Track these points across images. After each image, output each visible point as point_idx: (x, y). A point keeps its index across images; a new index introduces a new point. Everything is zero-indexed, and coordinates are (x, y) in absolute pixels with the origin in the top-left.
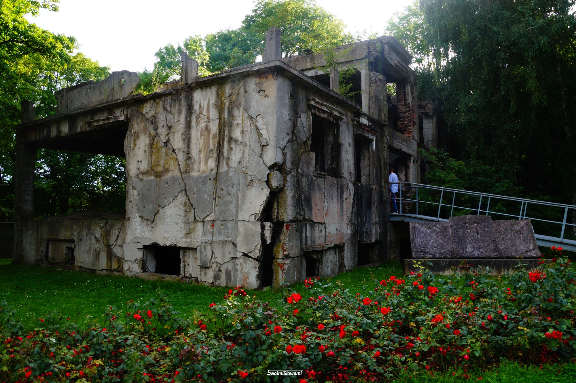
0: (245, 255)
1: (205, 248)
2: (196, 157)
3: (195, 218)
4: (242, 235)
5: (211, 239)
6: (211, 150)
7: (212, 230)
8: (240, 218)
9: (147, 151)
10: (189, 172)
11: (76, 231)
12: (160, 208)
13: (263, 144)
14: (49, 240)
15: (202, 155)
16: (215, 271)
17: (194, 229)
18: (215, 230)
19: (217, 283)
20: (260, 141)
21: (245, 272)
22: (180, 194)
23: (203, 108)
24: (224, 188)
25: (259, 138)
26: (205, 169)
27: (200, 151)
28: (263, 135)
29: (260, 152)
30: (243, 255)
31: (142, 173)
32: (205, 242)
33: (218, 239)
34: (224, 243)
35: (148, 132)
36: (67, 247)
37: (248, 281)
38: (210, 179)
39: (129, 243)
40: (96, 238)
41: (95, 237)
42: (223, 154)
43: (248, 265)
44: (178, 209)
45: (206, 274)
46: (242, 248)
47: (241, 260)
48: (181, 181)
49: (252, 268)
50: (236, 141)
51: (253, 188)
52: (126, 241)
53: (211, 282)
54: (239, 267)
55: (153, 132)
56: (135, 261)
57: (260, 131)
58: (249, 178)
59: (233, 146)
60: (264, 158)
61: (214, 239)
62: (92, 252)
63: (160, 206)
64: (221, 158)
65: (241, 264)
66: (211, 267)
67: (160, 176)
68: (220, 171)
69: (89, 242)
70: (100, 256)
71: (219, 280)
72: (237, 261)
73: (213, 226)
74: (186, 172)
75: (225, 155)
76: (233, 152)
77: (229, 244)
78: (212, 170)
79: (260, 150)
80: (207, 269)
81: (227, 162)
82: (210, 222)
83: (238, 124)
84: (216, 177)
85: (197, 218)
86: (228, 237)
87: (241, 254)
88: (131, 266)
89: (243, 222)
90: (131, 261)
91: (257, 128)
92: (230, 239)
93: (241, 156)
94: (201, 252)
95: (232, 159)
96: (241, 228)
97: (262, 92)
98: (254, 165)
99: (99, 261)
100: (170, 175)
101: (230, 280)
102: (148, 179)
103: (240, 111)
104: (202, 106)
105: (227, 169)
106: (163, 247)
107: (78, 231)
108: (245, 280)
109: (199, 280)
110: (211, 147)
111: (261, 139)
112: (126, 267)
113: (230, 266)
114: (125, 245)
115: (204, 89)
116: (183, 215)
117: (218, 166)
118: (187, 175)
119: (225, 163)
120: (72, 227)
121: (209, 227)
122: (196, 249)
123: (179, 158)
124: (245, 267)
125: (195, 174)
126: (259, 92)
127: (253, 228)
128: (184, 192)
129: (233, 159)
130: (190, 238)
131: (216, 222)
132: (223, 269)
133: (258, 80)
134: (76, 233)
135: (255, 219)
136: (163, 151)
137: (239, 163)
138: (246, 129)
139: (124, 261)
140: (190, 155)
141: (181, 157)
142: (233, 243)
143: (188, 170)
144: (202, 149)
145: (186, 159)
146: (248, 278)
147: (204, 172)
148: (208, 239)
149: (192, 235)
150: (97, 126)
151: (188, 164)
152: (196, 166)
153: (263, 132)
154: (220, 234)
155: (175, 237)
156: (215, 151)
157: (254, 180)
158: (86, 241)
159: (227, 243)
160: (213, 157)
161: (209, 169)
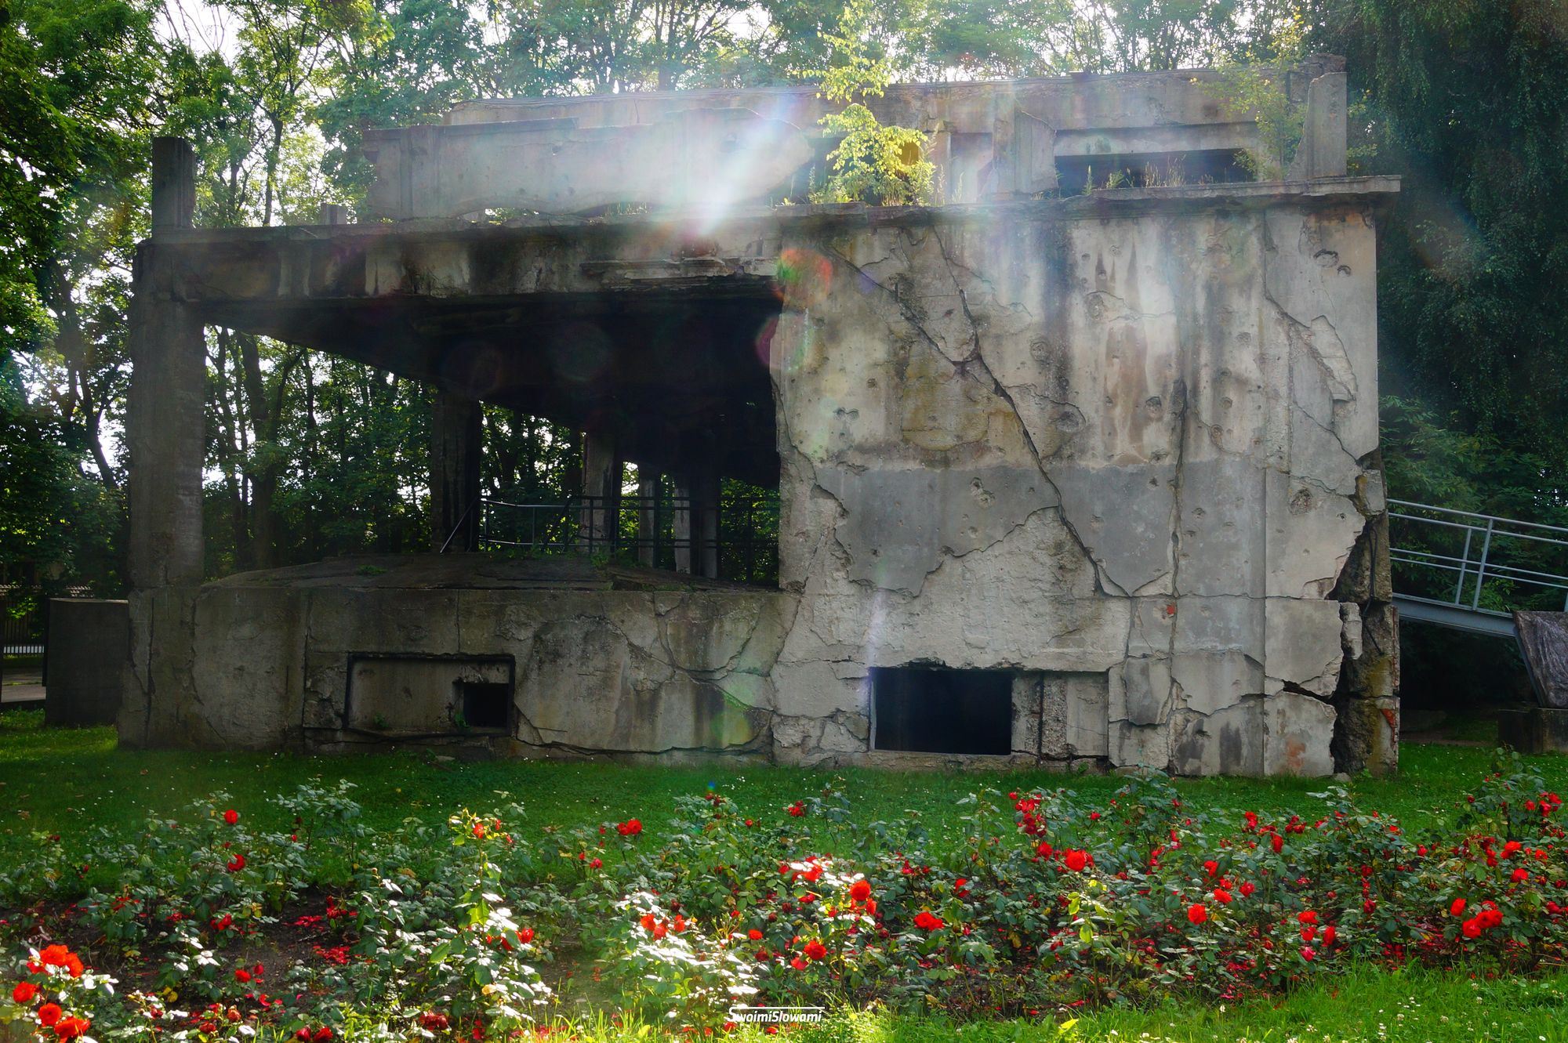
0: (1290, 687)
1: (1145, 672)
2: (1093, 414)
3: (1098, 587)
4: (1281, 637)
5: (1166, 647)
6: (1156, 402)
7: (1168, 621)
8: (1272, 590)
9: (882, 384)
10: (1071, 457)
11: (521, 625)
12: (948, 559)
13: (1336, 397)
14: (355, 658)
15: (1118, 411)
16: (1180, 734)
17: (1095, 620)
18: (1181, 622)
19: (1188, 769)
20: (1325, 389)
21: (1293, 734)
22: (1034, 517)
23: (1113, 277)
24: (1206, 509)
25: (1324, 381)
26: (1134, 452)
27: (1110, 400)
28: (1336, 374)
29: (1328, 419)
30: (1284, 690)
31: (862, 449)
32: (1144, 656)
33: (1194, 647)
34: (1213, 656)
35: (881, 325)
36: (458, 684)
37: (1302, 755)
38: (1154, 482)
39: (801, 663)
40: (635, 650)
41: (630, 644)
42: (1197, 415)
43: (1304, 715)
44: (1027, 560)
45: (1142, 744)
46: (1280, 670)
47: (1283, 702)
48: (1037, 480)
49: (1320, 721)
50: (1242, 382)
51: (1312, 513)
52: (786, 655)
53: (1164, 762)
54: (1272, 721)
55: (903, 327)
56: (832, 717)
57: (1325, 361)
58: (1297, 486)
59: (1232, 394)
60: (1342, 436)
61: (1178, 645)
62: (616, 694)
63: (948, 550)
64: (1192, 426)
65: (1281, 713)
66: (1166, 725)
67: (946, 462)
68: (1190, 459)
69: (599, 662)
70: (662, 706)
71: (1199, 758)
72: (1268, 705)
73: (1171, 610)
74: (1057, 454)
75: (1206, 416)
76: (1232, 411)
77: (1233, 661)
78: (1158, 457)
79: (1329, 412)
80: (1148, 733)
81: (1212, 436)
82: (1161, 601)
83: (1244, 336)
84: (1177, 478)
85: (1108, 589)
86: (1227, 640)
87: (1282, 686)
88: (815, 733)
89: (1285, 603)
90: (811, 719)
91: (1314, 354)
92: (1233, 646)
93: (1260, 424)
94: (1126, 683)
95: (1229, 431)
96: (1277, 617)
97: (1328, 257)
98: (1311, 451)
99: (653, 722)
100: (989, 460)
101: (1238, 757)
102: (889, 467)
103: (1249, 298)
104: (1108, 270)
105: (1215, 456)
106: (960, 671)
107: (536, 626)
108: (1294, 754)
109: (1115, 761)
110: (1153, 391)
111: (1330, 383)
112: (787, 736)
113: (1238, 720)
114: (777, 670)
115: (1113, 223)
116: (1049, 577)
117: (1181, 445)
118: (1065, 463)
119: (1206, 439)
120: (500, 611)
121: (1158, 615)
122: (1104, 676)
123: (1023, 412)
124: (1294, 719)
125: (1094, 464)
126: (1317, 256)
127: (1318, 616)
128: (1050, 514)
129: (1236, 432)
130: (1081, 643)
131: (1185, 600)
132: (1212, 727)
133: (1312, 222)
134: (526, 634)
135: (1321, 593)
136: (956, 386)
137: (1258, 442)
138: (1272, 352)
139: (776, 719)
140: (1068, 409)
141: (1031, 411)
142: (1247, 657)
143: (1067, 452)
144: (1115, 395)
145: (1054, 421)
146: (1303, 748)
147: (1128, 460)
148: (1157, 646)
149: (1089, 635)
150: (633, 281)
151: (1064, 434)
152: (1096, 441)
153: (1337, 366)
154: (1200, 632)
155: (1015, 641)
156: (1167, 404)
157: (1313, 490)
158: (584, 658)
159: (1227, 657)
160: (1160, 419)
161: (1149, 452)
